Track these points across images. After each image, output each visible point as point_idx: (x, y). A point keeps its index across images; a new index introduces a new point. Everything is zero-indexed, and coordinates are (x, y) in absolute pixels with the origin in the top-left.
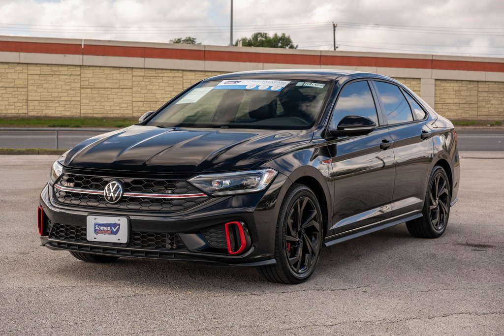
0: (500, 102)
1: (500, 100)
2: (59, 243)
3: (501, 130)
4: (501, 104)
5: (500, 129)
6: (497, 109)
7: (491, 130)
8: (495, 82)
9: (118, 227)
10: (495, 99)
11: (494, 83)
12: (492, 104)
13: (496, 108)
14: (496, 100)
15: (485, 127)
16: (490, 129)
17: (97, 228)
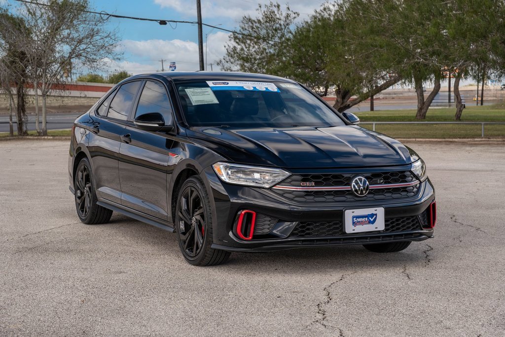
9: (375, 216)
17: (355, 221)
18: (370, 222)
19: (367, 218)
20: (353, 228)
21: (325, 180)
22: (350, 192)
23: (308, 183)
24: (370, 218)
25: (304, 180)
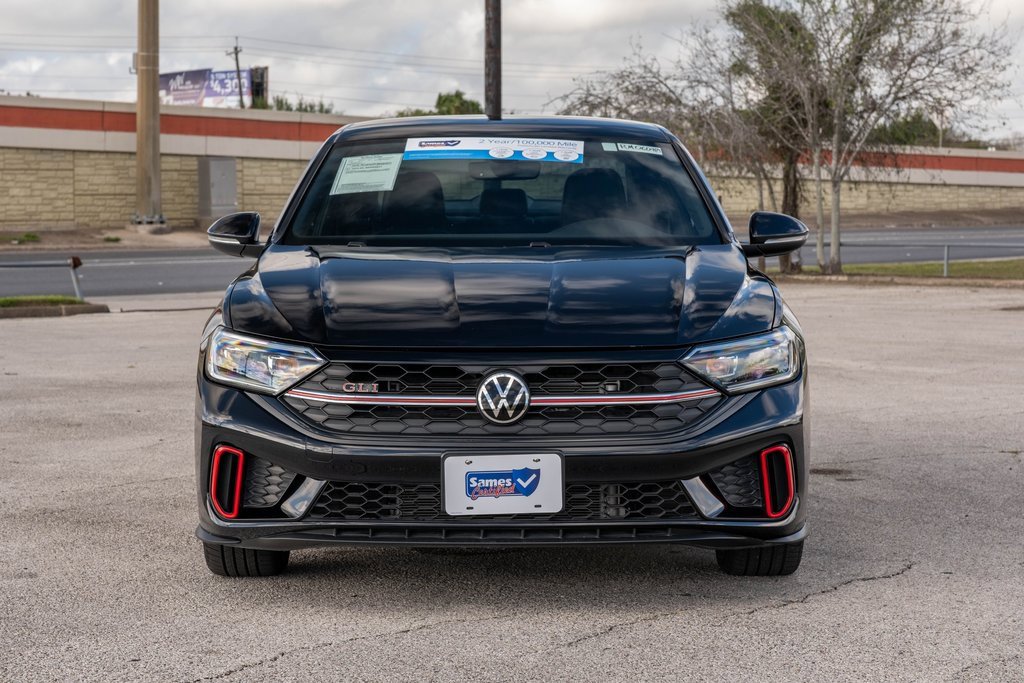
0: (28, 192)
1: (29, 187)
2: (340, 529)
3: (42, 252)
4: (31, 196)
5: (41, 249)
6: (22, 207)
7: (23, 252)
8: (18, 149)
9: (534, 476)
10: (19, 185)
11: (14, 151)
12: (13, 197)
13: (22, 205)
14: (20, 187)
15: (7, 246)
16: (19, 250)
17: (474, 484)
18: (518, 490)
19: (509, 481)
20: (469, 502)
21: (407, 379)
22: (473, 412)
23: (361, 384)
24: (519, 480)
25: (352, 378)
